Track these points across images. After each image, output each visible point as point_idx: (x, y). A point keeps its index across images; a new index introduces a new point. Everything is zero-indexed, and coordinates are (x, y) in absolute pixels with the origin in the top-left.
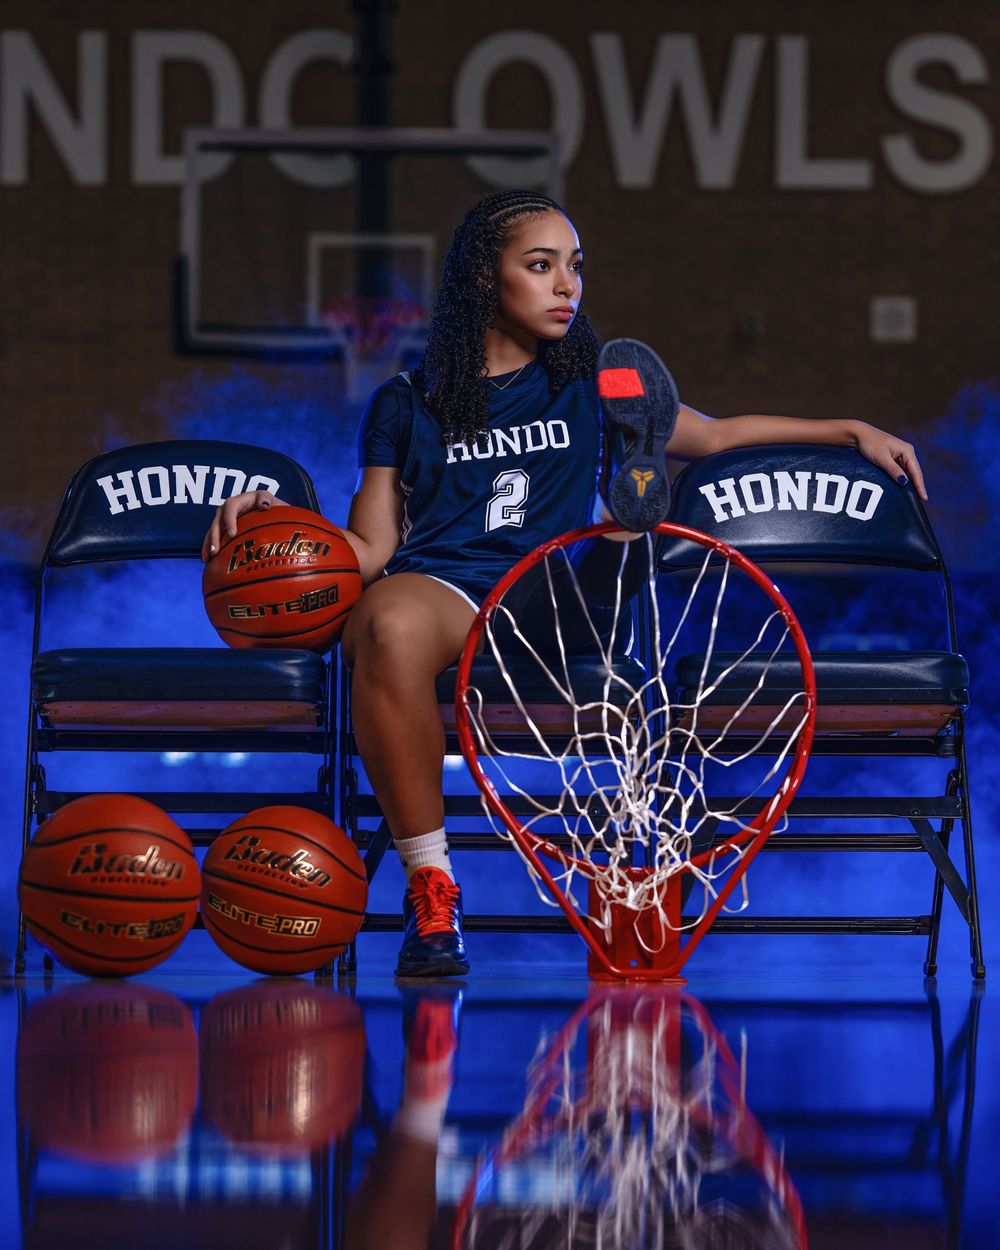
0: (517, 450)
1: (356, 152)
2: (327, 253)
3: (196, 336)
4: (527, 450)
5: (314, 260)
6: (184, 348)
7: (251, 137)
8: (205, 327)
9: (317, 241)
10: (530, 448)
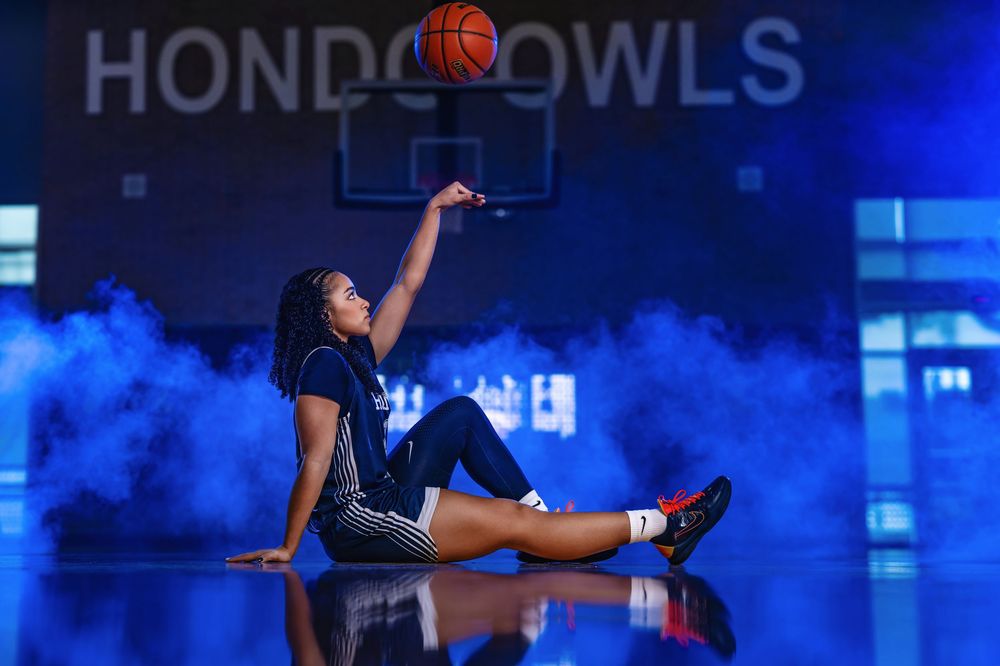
1: (437, 92)
2: (421, 148)
3: (348, 196)
5: (414, 152)
7: (380, 84)
8: (353, 190)
9: (416, 142)
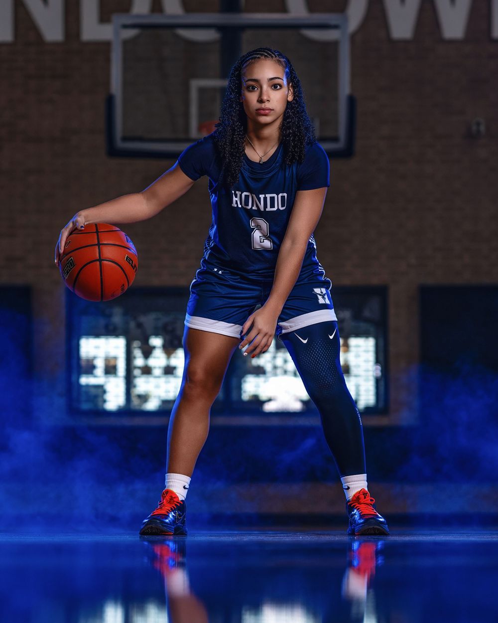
0: (262, 209)
1: (219, 28)
2: (202, 91)
3: (120, 144)
4: (267, 210)
5: (194, 95)
6: (113, 152)
7: (157, 19)
8: (125, 139)
9: (196, 84)
10: (268, 209)
